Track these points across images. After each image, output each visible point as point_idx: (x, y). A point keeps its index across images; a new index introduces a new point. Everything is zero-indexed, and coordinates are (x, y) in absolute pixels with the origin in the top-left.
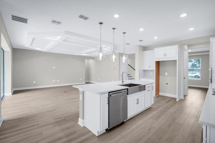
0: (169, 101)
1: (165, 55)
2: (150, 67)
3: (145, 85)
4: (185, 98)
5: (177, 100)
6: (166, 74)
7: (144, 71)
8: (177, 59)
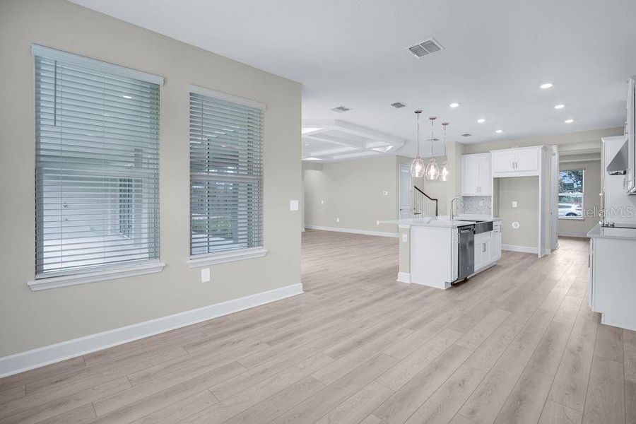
0: (523, 258)
1: (515, 165)
2: (479, 189)
3: (492, 222)
4: (553, 253)
5: (539, 256)
6: (515, 204)
7: (465, 198)
8: (539, 173)
